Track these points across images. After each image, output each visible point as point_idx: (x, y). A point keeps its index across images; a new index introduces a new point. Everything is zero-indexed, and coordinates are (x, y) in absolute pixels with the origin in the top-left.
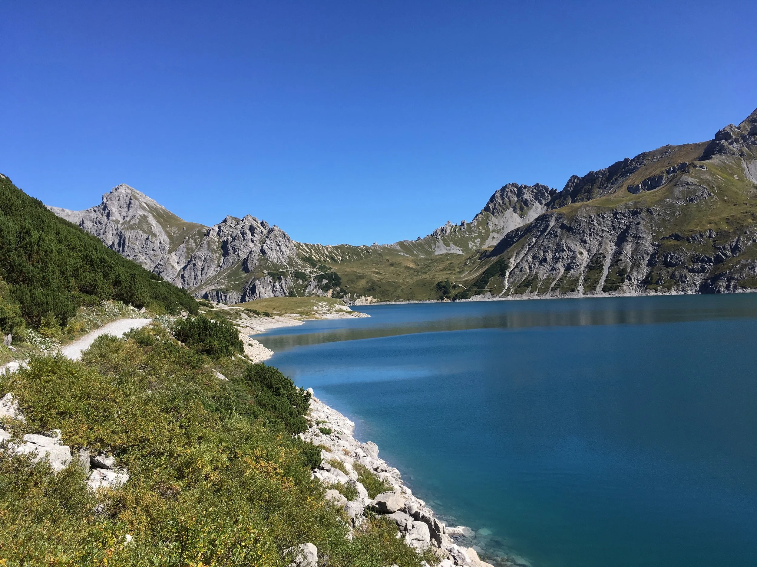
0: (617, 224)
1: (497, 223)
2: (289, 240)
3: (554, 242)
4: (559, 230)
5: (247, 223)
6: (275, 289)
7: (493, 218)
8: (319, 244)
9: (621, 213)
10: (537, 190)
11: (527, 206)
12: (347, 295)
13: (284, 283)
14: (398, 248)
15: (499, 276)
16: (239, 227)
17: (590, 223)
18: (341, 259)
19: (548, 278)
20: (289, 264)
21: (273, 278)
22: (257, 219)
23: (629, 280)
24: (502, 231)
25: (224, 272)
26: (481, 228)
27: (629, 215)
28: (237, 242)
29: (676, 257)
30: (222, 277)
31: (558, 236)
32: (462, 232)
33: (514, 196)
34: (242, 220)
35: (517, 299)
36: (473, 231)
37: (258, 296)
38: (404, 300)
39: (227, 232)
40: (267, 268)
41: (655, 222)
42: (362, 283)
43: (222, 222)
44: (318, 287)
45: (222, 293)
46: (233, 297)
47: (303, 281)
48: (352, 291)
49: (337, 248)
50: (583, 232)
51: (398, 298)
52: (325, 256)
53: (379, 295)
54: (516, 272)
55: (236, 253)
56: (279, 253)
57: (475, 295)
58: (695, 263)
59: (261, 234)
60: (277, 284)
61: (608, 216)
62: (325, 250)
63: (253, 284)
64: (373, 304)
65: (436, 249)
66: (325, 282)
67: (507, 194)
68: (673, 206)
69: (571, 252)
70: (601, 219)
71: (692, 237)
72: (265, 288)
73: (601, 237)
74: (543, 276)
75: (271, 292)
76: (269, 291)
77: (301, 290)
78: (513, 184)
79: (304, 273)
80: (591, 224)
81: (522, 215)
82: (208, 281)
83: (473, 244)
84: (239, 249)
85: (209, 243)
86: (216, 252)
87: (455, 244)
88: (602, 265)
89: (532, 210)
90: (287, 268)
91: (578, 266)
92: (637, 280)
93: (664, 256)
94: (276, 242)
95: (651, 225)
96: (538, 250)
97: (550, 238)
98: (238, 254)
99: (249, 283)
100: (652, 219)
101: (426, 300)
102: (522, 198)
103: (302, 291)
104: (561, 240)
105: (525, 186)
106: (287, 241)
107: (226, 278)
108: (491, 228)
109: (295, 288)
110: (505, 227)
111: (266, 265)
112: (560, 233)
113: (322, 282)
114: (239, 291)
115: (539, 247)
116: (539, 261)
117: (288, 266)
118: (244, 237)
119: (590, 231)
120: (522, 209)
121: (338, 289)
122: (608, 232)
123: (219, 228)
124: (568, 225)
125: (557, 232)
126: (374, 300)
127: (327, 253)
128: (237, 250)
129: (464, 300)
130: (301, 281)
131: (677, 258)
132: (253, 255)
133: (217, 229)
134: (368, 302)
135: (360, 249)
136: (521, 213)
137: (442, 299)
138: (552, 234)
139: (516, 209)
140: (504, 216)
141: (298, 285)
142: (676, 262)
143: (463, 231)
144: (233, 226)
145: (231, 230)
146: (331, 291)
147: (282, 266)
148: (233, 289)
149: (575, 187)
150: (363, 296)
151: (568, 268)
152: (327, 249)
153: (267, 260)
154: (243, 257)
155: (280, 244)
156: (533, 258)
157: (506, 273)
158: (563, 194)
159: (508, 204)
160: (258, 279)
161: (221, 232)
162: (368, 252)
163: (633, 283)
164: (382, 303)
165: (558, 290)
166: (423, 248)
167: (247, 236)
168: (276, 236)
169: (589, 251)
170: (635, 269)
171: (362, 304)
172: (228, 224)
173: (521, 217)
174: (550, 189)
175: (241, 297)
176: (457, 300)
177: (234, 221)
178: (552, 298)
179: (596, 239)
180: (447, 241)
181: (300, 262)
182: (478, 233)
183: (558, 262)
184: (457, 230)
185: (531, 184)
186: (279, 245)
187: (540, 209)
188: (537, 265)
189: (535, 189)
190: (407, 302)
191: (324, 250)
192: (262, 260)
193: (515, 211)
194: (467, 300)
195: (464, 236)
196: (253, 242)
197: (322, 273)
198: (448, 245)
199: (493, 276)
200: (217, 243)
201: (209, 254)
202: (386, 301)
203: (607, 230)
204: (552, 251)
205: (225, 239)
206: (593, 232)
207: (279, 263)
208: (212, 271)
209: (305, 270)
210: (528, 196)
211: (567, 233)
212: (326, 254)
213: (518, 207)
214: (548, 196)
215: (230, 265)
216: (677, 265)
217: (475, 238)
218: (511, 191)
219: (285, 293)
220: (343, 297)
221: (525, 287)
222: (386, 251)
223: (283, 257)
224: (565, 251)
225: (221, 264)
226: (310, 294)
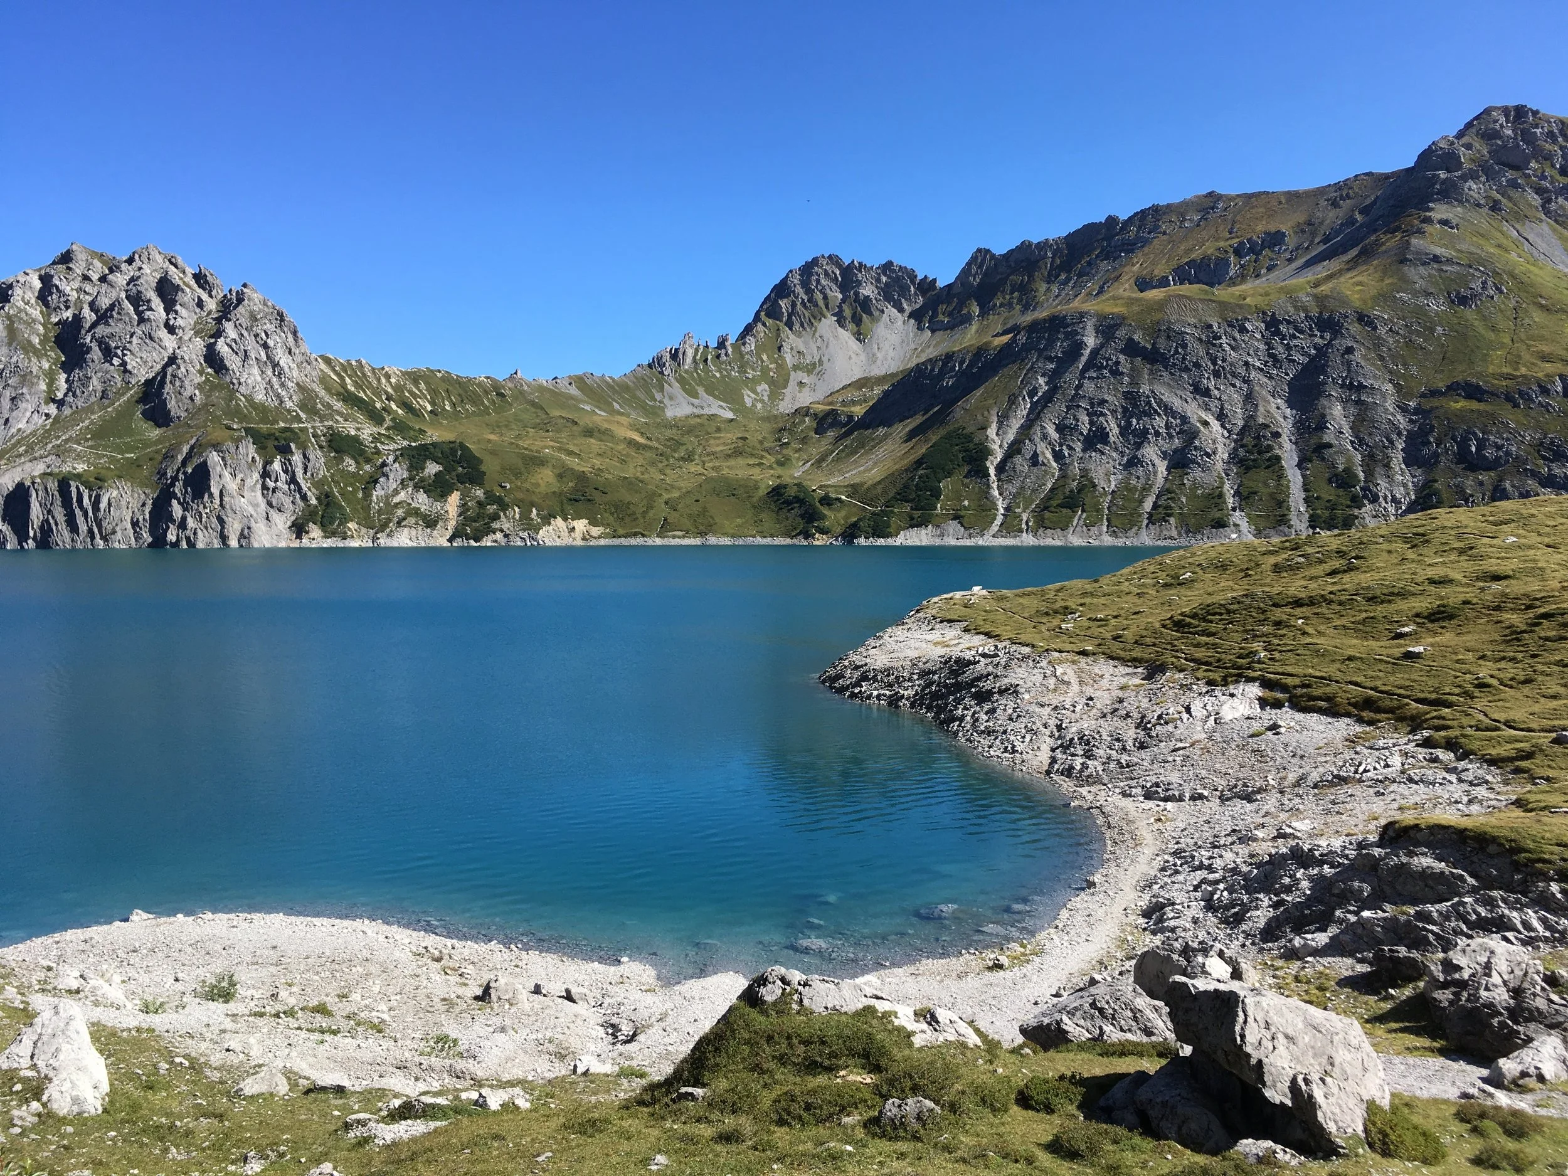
0: (1281, 349)
1: (802, 348)
2: (295, 333)
3: (1116, 389)
4: (1122, 358)
5: (147, 270)
6: (271, 484)
7: (792, 336)
8: (364, 362)
9: (1288, 322)
10: (889, 277)
11: (870, 314)
12: (509, 513)
13: (300, 465)
14: (573, 391)
15: (965, 477)
16: (120, 279)
17: (1209, 342)
18: (429, 408)
19: (1125, 485)
20: (303, 406)
21: (261, 448)
22: (180, 262)
23: (1371, 502)
24: (818, 369)
25: (74, 420)
26: (765, 357)
27: (1311, 329)
28: (115, 328)
29: (1496, 443)
30: (73, 433)
31: (1122, 373)
32: (722, 363)
33: (834, 287)
34: (130, 261)
35: (1050, 542)
36: (747, 362)
37: (217, 501)
38: (687, 534)
39: (75, 294)
40: (237, 413)
41: (1390, 350)
42: (545, 479)
43: (54, 263)
44: (411, 484)
45: (82, 488)
46: (124, 503)
47: (357, 462)
48: (522, 501)
49: (415, 377)
50: (1197, 365)
51: (666, 528)
52: (384, 397)
53: (606, 515)
54: (1018, 468)
55: (116, 361)
56: (269, 372)
57: (912, 526)
58: (1552, 461)
59: (198, 310)
60: (277, 466)
61: (1256, 326)
62: (383, 380)
63: (196, 461)
64: (593, 543)
65: (666, 401)
66: (432, 468)
67: (818, 282)
68: (1420, 312)
69: (1175, 418)
70: (1237, 335)
71: (1520, 392)
72: (239, 477)
73: (1244, 381)
74: (1110, 481)
75: (259, 493)
76: (253, 489)
77: (355, 491)
78: (830, 257)
79: (356, 439)
80: (1214, 345)
81: (860, 334)
82: (14, 446)
83: (753, 396)
84: (125, 348)
85: (12, 323)
86: (38, 354)
87: (710, 391)
88: (1278, 458)
89: (881, 324)
90: (300, 421)
91: (1209, 456)
92: (1394, 500)
93: (1454, 438)
94: (256, 336)
95: (1382, 358)
96: (1069, 408)
97: (1098, 378)
98: (124, 364)
99: (180, 458)
100: (1378, 343)
101: (754, 537)
102: (857, 294)
103: (360, 495)
104: (1134, 383)
105: (860, 264)
106: (290, 335)
107: (87, 440)
108: (789, 359)
109: (337, 483)
110: (825, 359)
111: (228, 406)
112: (1128, 366)
113: (423, 469)
114: (142, 485)
115: (1071, 401)
116: (1081, 438)
117: (303, 416)
118: (139, 313)
119: (1214, 363)
120: (857, 320)
121: (479, 493)
122: (1261, 370)
123: (46, 279)
124: (1149, 347)
125: (1117, 363)
126: (596, 531)
127: (390, 390)
128: (119, 352)
129: (881, 542)
130: (352, 462)
131: (1499, 448)
132: (183, 369)
133: (38, 284)
134: (578, 534)
135: (480, 385)
136: (855, 329)
137: (807, 535)
138: (1105, 368)
139: (845, 318)
140: (817, 335)
141: (344, 474)
142: (1498, 458)
143: (724, 362)
144: (95, 277)
145: (88, 288)
146: (454, 498)
147: (280, 411)
148: (119, 477)
149: (985, 275)
150: (559, 519)
151: (1179, 462)
152: (388, 376)
153: (231, 391)
154: (142, 374)
155: (271, 343)
156: (1060, 429)
157: (988, 468)
158: (955, 290)
159: (821, 303)
160: (217, 447)
161: (51, 294)
162: (502, 395)
163: (1385, 508)
164: (624, 541)
165: (1172, 520)
166: (634, 397)
167: (151, 309)
168: (253, 318)
169: (1221, 417)
170: (1379, 470)
171: (558, 542)
172: (78, 268)
173: (859, 340)
174: (920, 277)
175: (150, 502)
176: (862, 541)
177: (97, 264)
178: (1159, 543)
179: (1234, 386)
180: (690, 384)
181: (338, 405)
182: (761, 371)
183: (1146, 445)
184: (709, 357)
185: (874, 261)
186: (265, 346)
187: (900, 323)
188: (1078, 449)
189: (885, 275)
190: (697, 541)
191: (379, 380)
192: (214, 387)
193: (841, 322)
194: (890, 541)
195: (730, 374)
196: (171, 330)
197: (405, 443)
198: (695, 395)
199: (949, 474)
200: (41, 328)
201: (14, 359)
202: (635, 535)
203: (1258, 364)
204: (1114, 412)
205: (68, 314)
206: (1223, 368)
207: (273, 403)
208: (28, 414)
209: (358, 429)
210: (868, 290)
211: (1148, 366)
212: (386, 393)
213: (847, 312)
214: (916, 294)
215: (93, 399)
216: (1502, 466)
217: (755, 381)
218: (826, 274)
219: (304, 498)
220: (499, 517)
221: (1064, 511)
222: (547, 395)
223: (282, 385)
224: (1159, 415)
225: (60, 395)
226: (387, 503)
